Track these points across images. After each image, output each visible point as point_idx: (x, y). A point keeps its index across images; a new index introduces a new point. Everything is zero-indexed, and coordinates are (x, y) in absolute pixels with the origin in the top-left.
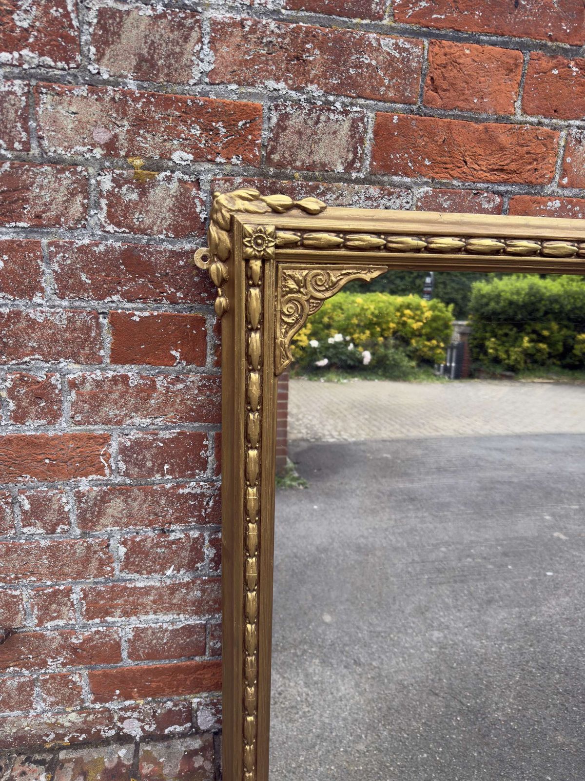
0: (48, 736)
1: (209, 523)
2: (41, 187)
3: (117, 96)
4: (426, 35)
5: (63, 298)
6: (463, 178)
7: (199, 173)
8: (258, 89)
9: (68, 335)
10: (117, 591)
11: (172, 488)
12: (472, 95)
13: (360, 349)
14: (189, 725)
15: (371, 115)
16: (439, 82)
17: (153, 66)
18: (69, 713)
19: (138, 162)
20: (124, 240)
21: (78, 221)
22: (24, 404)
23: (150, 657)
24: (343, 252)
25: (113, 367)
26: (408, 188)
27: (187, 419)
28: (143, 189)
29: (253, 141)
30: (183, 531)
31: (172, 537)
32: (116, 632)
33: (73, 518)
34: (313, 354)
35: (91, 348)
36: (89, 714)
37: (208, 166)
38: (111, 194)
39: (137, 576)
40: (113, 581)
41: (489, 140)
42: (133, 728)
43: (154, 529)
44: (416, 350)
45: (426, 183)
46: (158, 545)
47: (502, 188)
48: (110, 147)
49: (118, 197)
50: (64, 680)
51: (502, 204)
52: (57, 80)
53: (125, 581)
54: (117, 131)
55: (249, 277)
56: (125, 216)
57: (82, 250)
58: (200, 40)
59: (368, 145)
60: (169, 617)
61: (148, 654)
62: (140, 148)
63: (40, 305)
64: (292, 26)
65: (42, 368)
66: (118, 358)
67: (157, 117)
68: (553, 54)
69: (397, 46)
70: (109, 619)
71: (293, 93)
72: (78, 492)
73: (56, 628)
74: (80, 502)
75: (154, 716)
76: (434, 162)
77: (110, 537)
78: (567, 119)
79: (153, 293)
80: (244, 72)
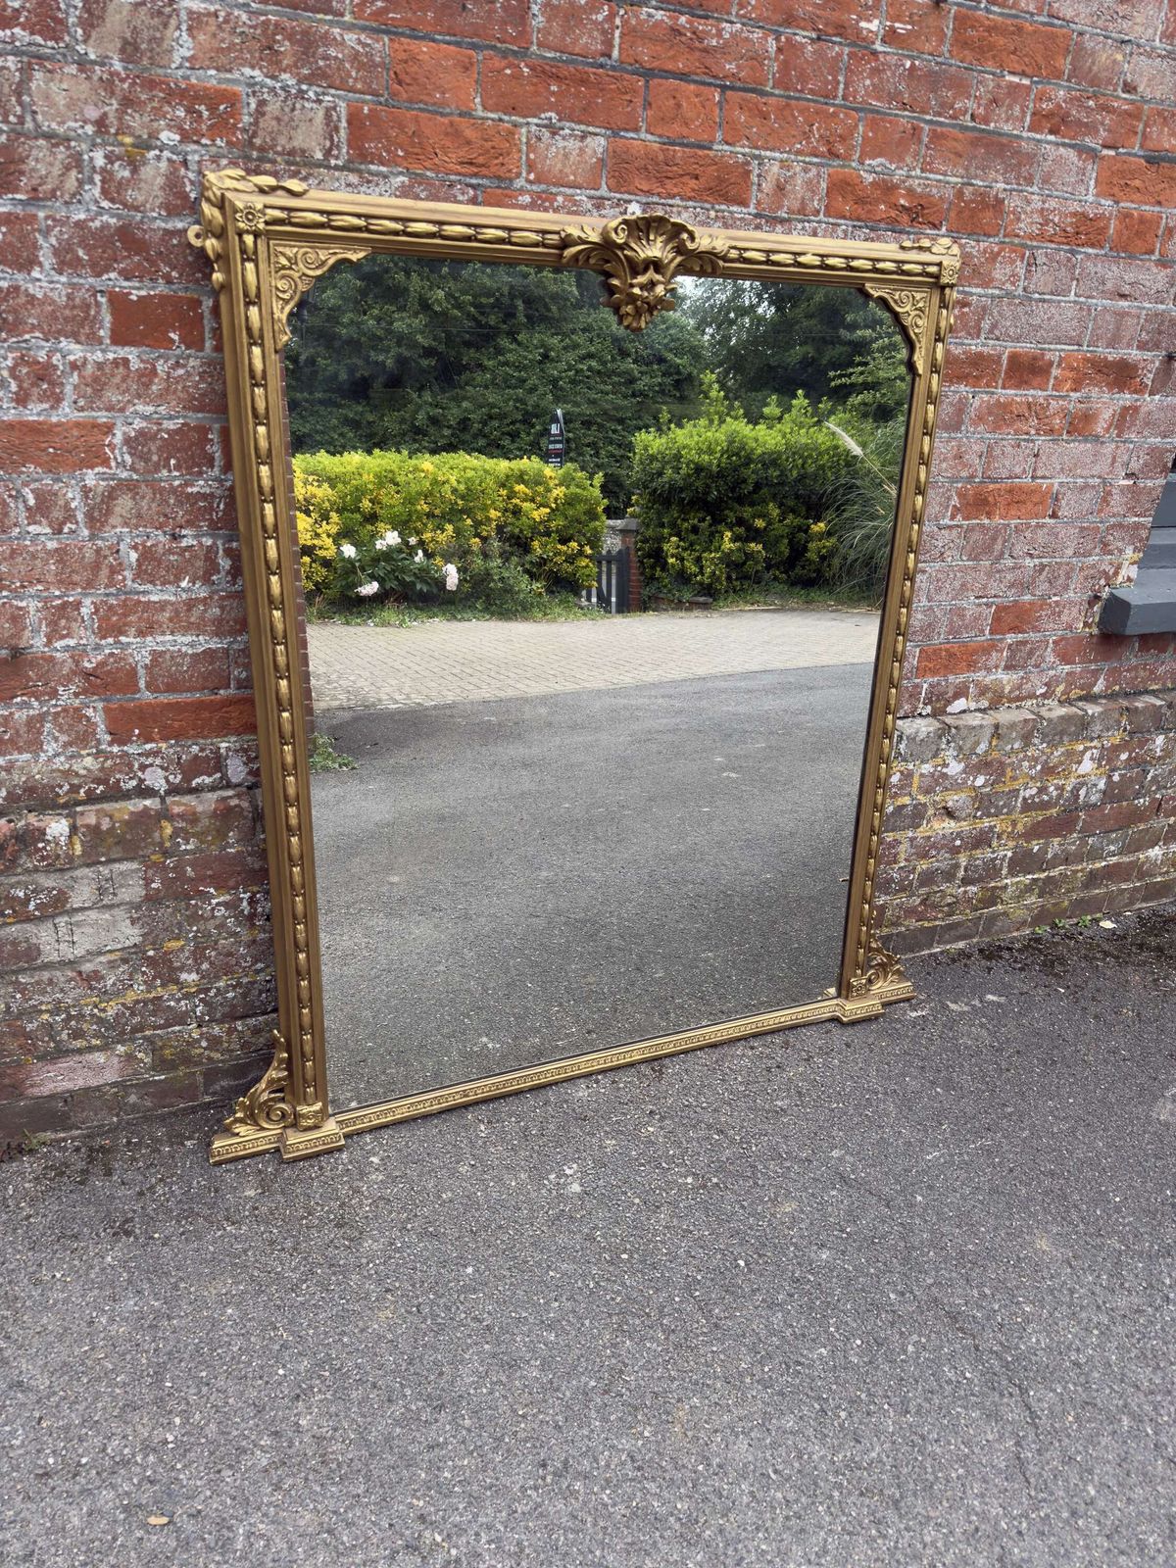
0: (61, 787)
1: (221, 529)
2: (37, 160)
3: (105, 76)
4: (387, 32)
5: (61, 274)
6: (436, 169)
7: (186, 153)
8: (236, 75)
9: (67, 312)
10: (129, 608)
11: (180, 485)
12: (434, 90)
13: (438, 560)
14: (218, 775)
15: (343, 105)
16: (403, 76)
17: (137, 49)
18: (82, 756)
19: (128, 140)
20: (119, 217)
21: (73, 195)
22: (25, 385)
23: (170, 688)
24: (328, 232)
25: (114, 348)
26: (385, 177)
27: (189, 409)
28: (135, 166)
29: (234, 125)
30: (195, 537)
31: (184, 543)
32: (131, 655)
33: (80, 517)
34: (349, 572)
35: (91, 328)
36: (107, 759)
37: (195, 147)
38: (103, 170)
39: (149, 587)
40: (126, 593)
41: (455, 133)
42: (156, 779)
43: (165, 533)
44: (543, 561)
45: (401, 173)
46: (170, 551)
47: (474, 181)
48: (101, 124)
49: (111, 173)
50: (77, 714)
51: (475, 196)
52: (48, 58)
53: (139, 593)
54: (107, 109)
55: (243, 251)
56: (118, 193)
57: (79, 224)
58: (178, 28)
59: (343, 133)
60: (188, 639)
61: (168, 685)
62: (129, 127)
63: (39, 280)
64: (263, 18)
65: (43, 348)
66: (118, 339)
67: (144, 97)
68: (504, 54)
69: (359, 42)
70: (123, 639)
71: (268, 81)
72: (85, 486)
73: (67, 648)
74: (87, 497)
75: (179, 763)
76: (407, 153)
77: (120, 539)
78: (525, 116)
79: (149, 272)
80: (222, 59)
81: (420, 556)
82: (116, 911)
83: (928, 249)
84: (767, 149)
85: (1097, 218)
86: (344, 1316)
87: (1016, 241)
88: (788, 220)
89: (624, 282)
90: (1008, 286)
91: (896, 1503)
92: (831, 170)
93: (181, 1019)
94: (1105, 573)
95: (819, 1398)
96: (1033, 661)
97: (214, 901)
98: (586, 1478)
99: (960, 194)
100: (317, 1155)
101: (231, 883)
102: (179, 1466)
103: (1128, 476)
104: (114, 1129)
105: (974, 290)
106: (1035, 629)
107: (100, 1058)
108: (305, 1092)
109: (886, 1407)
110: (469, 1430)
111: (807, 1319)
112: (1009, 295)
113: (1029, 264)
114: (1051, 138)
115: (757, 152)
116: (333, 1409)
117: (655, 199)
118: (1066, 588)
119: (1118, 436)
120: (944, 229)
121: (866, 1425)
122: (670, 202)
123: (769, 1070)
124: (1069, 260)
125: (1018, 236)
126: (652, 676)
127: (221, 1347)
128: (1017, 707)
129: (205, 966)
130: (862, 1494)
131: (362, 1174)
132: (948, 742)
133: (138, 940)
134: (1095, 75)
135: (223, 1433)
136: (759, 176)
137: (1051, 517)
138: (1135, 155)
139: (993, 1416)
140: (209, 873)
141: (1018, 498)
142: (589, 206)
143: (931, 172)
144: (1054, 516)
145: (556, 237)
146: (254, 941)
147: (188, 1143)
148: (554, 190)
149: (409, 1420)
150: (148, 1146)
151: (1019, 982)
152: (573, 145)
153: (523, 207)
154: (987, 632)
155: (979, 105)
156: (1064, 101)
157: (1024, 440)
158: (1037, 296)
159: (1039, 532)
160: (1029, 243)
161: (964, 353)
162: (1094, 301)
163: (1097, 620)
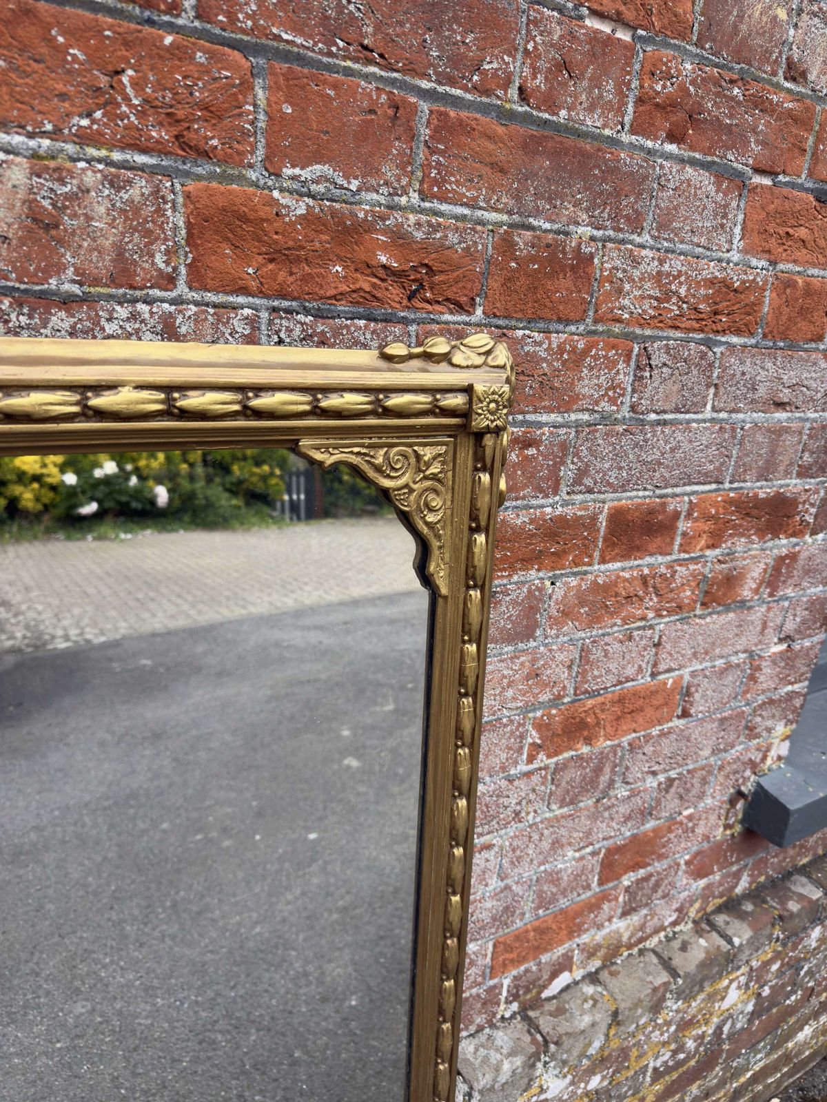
13: (151, 483)
34: (72, 496)
44: (240, 482)
81: (134, 480)
83: (446, 358)
85: (745, 288)
87: (617, 328)
88: (85, 299)
90: (605, 406)
92: (192, 186)
94: (751, 761)
96: (660, 893)
99: (506, 245)
103: (781, 640)
105: (544, 418)
106: (661, 857)
112: (606, 419)
113: (638, 367)
114: (671, 148)
118: (701, 795)
119: (771, 595)
120: (479, 311)
124: (703, 356)
125: (618, 320)
128: (641, 952)
132: (546, 1064)
134: (744, 39)
137: (678, 717)
138: (802, 188)
141: (631, 707)
143: (443, 199)
144: (685, 714)
154: (594, 885)
155: (535, 72)
156: (693, 82)
157: (639, 628)
158: (653, 416)
159: (664, 741)
160: (638, 331)
161: (532, 521)
162: (741, 416)
163: (740, 816)
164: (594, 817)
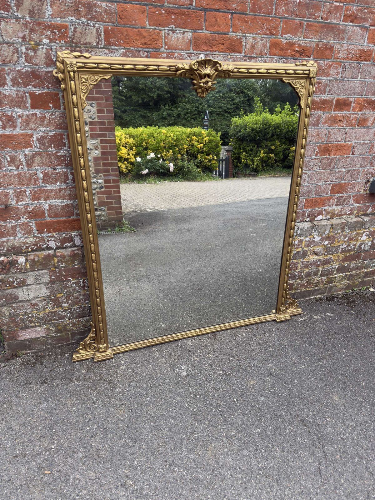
0: (23, 247)
1: (69, 166)
2: (4, 51)
3: (24, 22)
4: (116, 2)
5: (14, 87)
6: (134, 46)
7: (52, 46)
8: (67, 19)
9: (16, 99)
10: (41, 191)
11: (55, 153)
12: (132, 20)
13: (167, 162)
14: (72, 243)
15: (102, 27)
16: (122, 16)
17: (34, 13)
18: (29, 238)
19: (33, 43)
20: (31, 68)
21: (16, 62)
22: (5, 123)
23: (55, 216)
24: (98, 70)
25: (32, 110)
26: (117, 50)
27: (57, 128)
28: (35, 51)
29: (67, 36)
30: (61, 169)
31: (57, 171)
32: (43, 206)
33: (24, 164)
34: (139, 167)
35: (24, 104)
36: (37, 238)
37: (54, 44)
38: (25, 53)
39: (47, 185)
40: (40, 187)
41: (140, 34)
42: (52, 244)
43: (51, 168)
44: (201, 162)
45: (122, 49)
46: (53, 174)
47: (147, 50)
48: (24, 38)
49: (28, 54)
50: (27, 225)
51: (148, 55)
52: (5, 18)
53: (44, 187)
54: (25, 33)
55: (70, 78)
56: (30, 60)
57: (18, 71)
58: (47, 5)
59: (102, 36)
60: (60, 201)
62: (33, 38)
63: (7, 89)
65: (9, 111)
66: (33, 107)
67: (37, 28)
68: (156, 7)
69: (107, 6)
70: (40, 201)
71: (77, 21)
72: (25, 154)
73: (22, 205)
74: (26, 157)
75: (59, 239)
76: (124, 42)
77: (37, 170)
78: (164, 27)
79: (42, 85)
80: (61, 14)
81: (161, 161)
82: (41, 285)
83: (306, 65)
84: (248, 33)
85: (368, 51)
86: (108, 412)
87: (338, 60)
88: (256, 57)
89: (198, 82)
90: (335, 76)
91: (277, 481)
92: (271, 39)
93: (63, 317)
94: (372, 173)
95: (256, 445)
96: (346, 203)
97: (72, 282)
98: (179, 466)
99: (317, 45)
100: (105, 360)
101: (77, 276)
102: (55, 456)
104: (44, 350)
105: (323, 78)
106: (346, 192)
107: (39, 329)
108: (101, 341)
109: (277, 449)
110: (144, 449)
111: (255, 420)
112: (336, 79)
113: (343, 68)
114: (351, 24)
115: (244, 35)
116: (103, 441)
117: (209, 53)
118: (357, 178)
120: (312, 57)
121: (270, 455)
122: (214, 53)
123: (251, 337)
124: (358, 66)
125: (339, 59)
126: (233, 200)
127: (70, 420)
128: (340, 218)
129: (70, 302)
130: (266, 477)
131: (118, 367)
132: (315, 230)
133: (48, 294)
135: (69, 446)
136: (245, 43)
137: (351, 154)
139: (312, 454)
140: (70, 273)
141: (339, 148)
142: (186, 56)
143: (307, 38)
144: (353, 154)
145: (174, 68)
146: (85, 294)
147: (66, 355)
148: (174, 51)
149: (126, 445)
150: (54, 356)
151: (338, 309)
152: (180, 36)
153: (164, 58)
154: (329, 193)
155: (324, 14)
156: (356, 11)
157: (342, 129)
158: (346, 79)
159: (347, 159)
160: (343, 61)
161: (320, 100)
162: (367, 80)
163: (368, 188)
164: (330, 174)
